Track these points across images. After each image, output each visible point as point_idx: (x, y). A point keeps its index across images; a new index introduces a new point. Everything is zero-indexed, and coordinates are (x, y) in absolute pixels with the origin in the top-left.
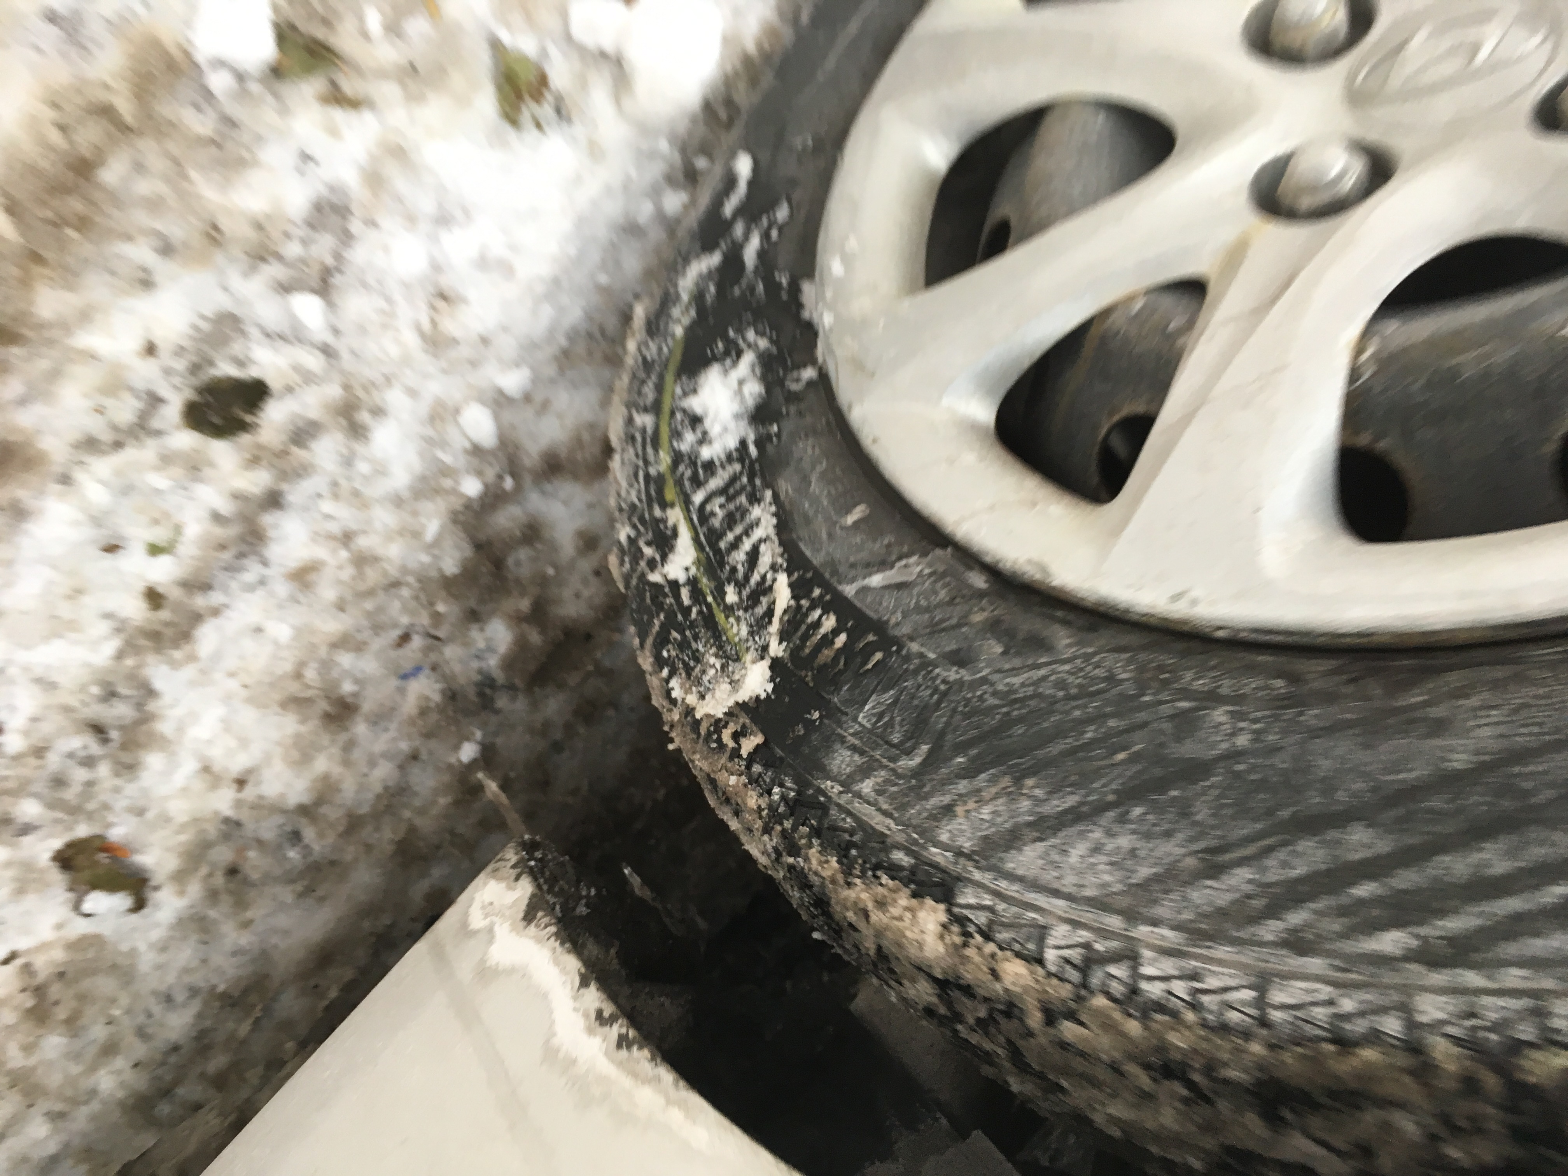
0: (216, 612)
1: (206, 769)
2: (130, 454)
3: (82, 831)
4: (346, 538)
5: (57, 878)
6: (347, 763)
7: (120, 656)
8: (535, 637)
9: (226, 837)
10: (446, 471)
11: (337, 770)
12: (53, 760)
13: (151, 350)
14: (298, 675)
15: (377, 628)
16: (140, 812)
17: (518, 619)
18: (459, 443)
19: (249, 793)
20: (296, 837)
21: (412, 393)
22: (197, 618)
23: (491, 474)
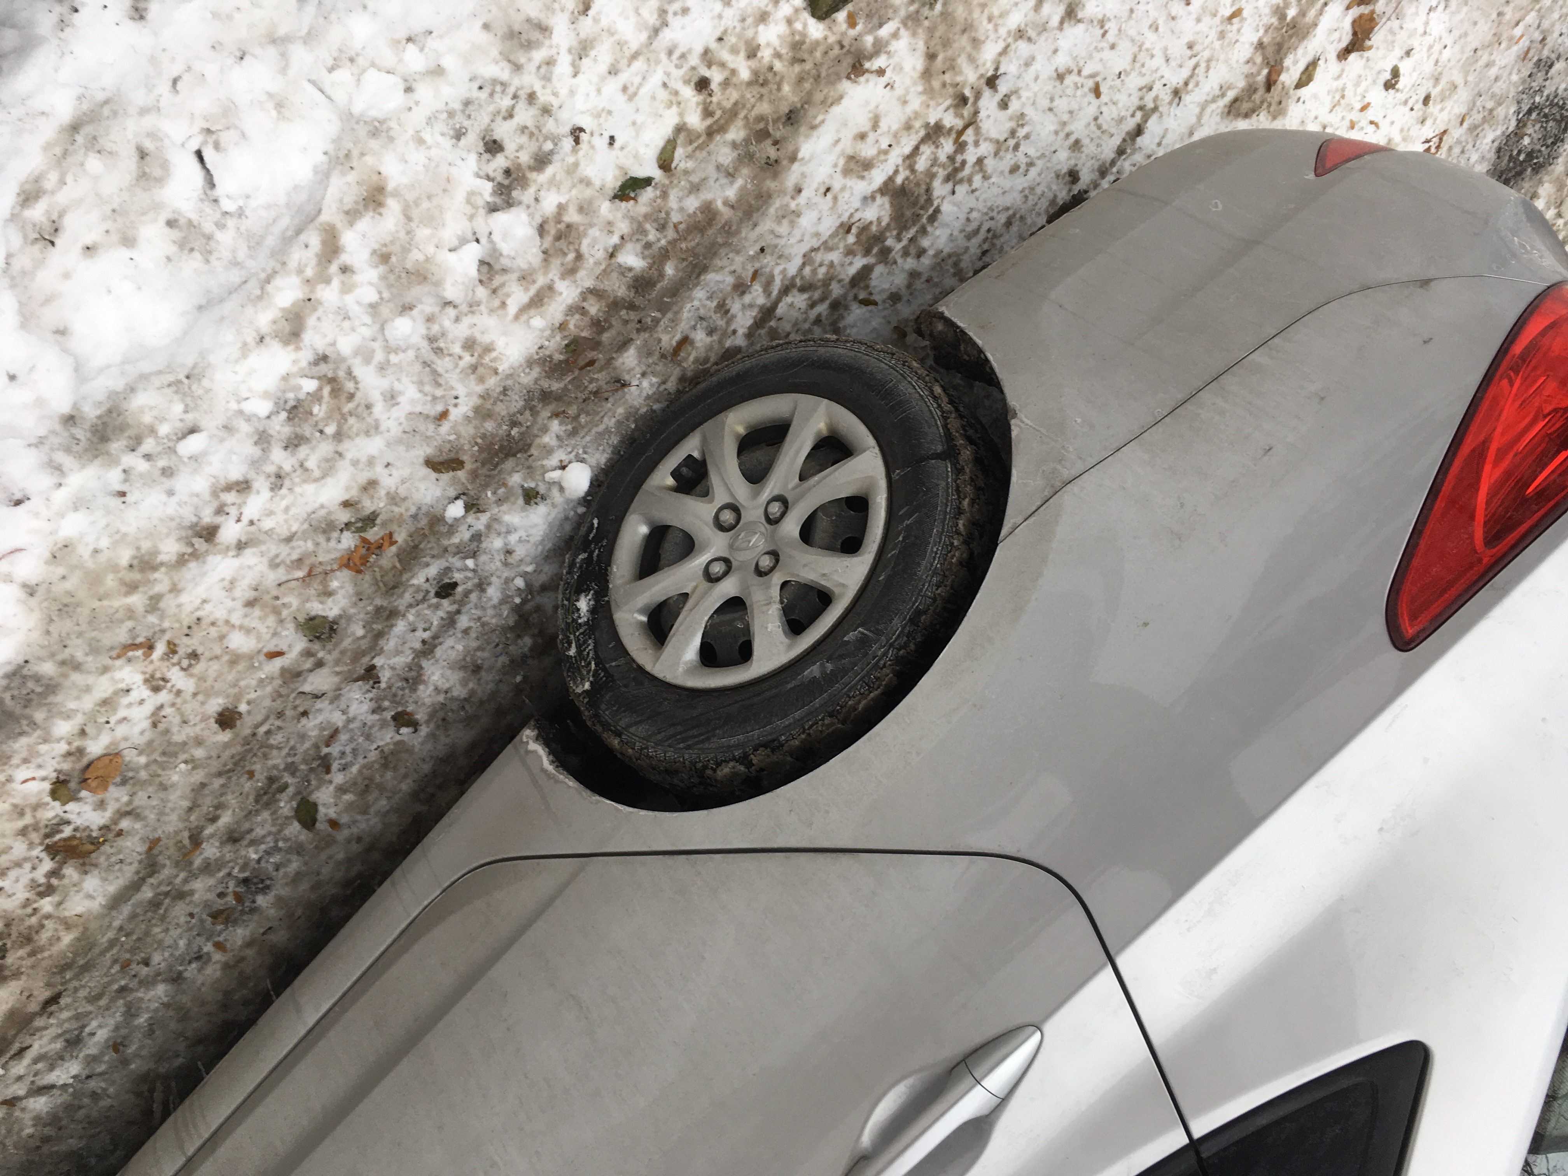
0: (440, 644)
1: (436, 689)
2: (420, 606)
3: (400, 709)
4: (479, 619)
5: (392, 723)
6: (479, 684)
7: (414, 659)
8: (540, 641)
9: (442, 709)
10: (509, 597)
11: (476, 687)
12: (394, 689)
13: (428, 580)
14: (464, 659)
15: (488, 643)
16: (416, 703)
17: (533, 636)
18: (513, 588)
19: (449, 695)
20: (463, 708)
21: (499, 577)
22: (436, 646)
23: (523, 596)
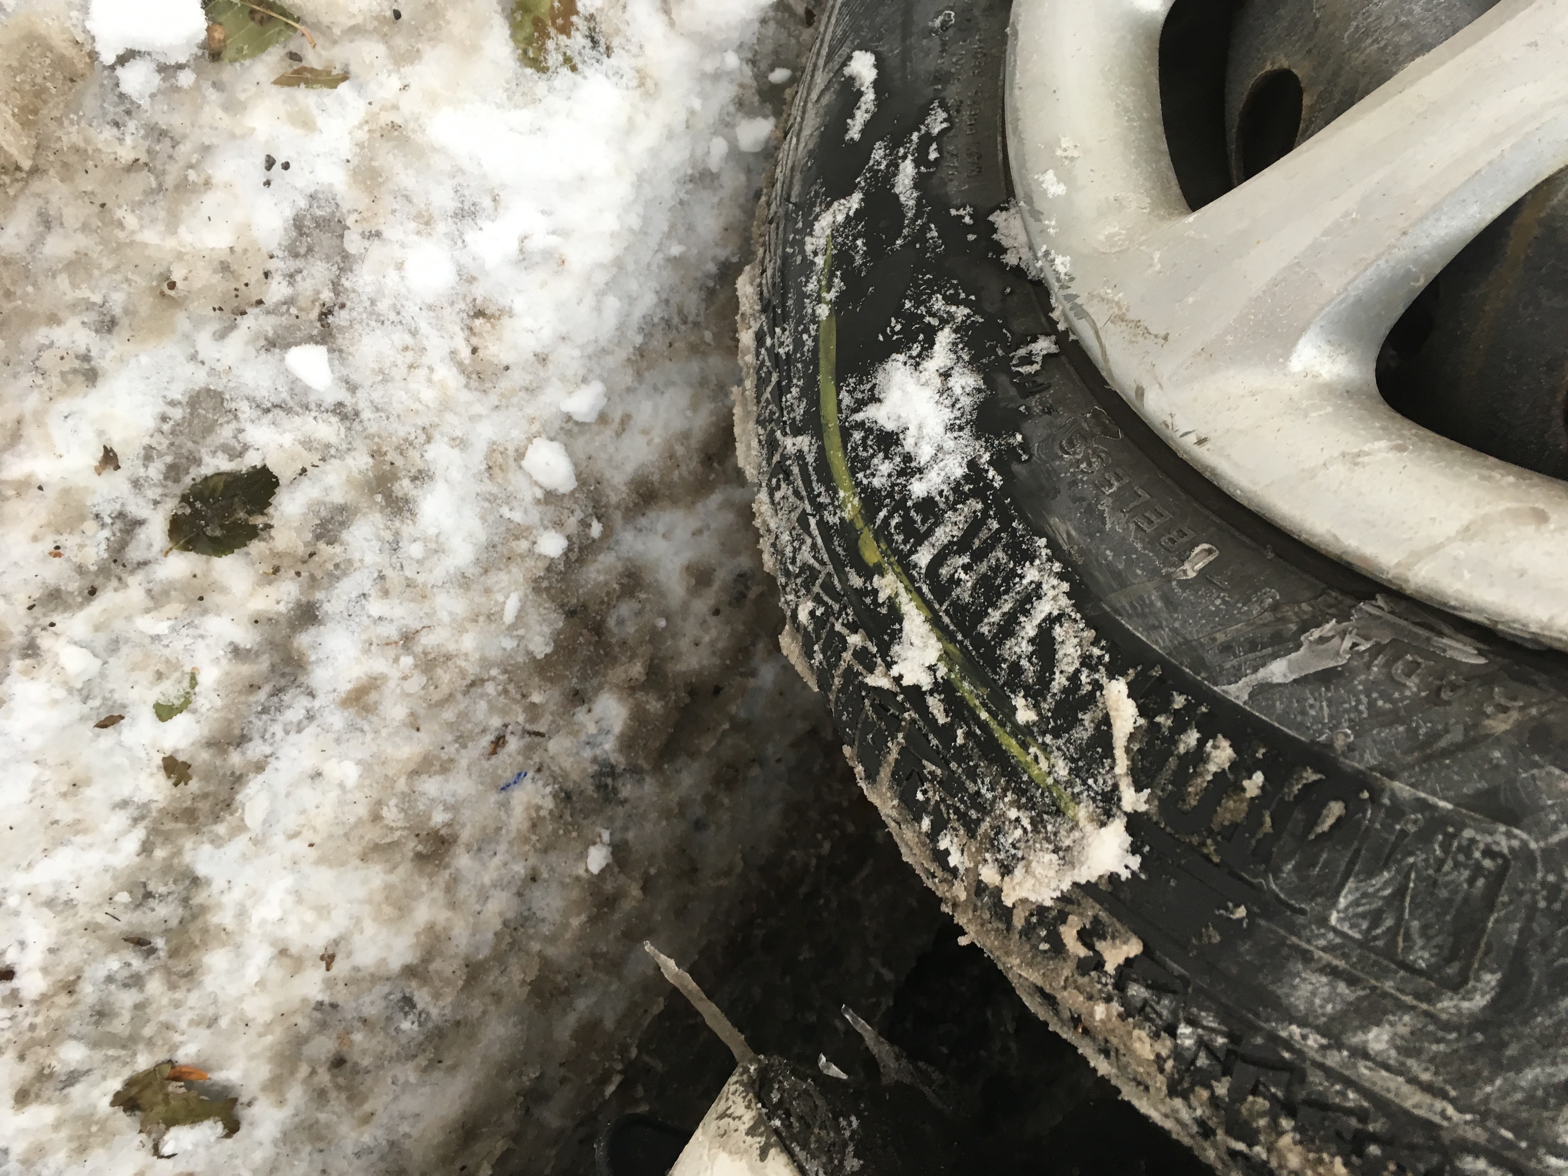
0: (260, 767)
1: (283, 952)
2: (108, 599)
3: (143, 1062)
4: (408, 639)
5: (122, 1120)
6: (453, 905)
7: (146, 848)
8: (654, 706)
9: (323, 1026)
10: (517, 532)
11: (442, 916)
12: (88, 992)
13: (110, 459)
14: (376, 817)
15: (462, 740)
16: (212, 1022)
17: (631, 688)
18: (529, 494)
19: (340, 967)
20: (408, 1002)
21: (460, 443)
22: (237, 780)
23: (572, 523)
